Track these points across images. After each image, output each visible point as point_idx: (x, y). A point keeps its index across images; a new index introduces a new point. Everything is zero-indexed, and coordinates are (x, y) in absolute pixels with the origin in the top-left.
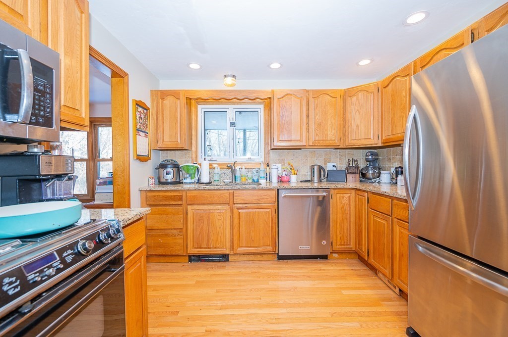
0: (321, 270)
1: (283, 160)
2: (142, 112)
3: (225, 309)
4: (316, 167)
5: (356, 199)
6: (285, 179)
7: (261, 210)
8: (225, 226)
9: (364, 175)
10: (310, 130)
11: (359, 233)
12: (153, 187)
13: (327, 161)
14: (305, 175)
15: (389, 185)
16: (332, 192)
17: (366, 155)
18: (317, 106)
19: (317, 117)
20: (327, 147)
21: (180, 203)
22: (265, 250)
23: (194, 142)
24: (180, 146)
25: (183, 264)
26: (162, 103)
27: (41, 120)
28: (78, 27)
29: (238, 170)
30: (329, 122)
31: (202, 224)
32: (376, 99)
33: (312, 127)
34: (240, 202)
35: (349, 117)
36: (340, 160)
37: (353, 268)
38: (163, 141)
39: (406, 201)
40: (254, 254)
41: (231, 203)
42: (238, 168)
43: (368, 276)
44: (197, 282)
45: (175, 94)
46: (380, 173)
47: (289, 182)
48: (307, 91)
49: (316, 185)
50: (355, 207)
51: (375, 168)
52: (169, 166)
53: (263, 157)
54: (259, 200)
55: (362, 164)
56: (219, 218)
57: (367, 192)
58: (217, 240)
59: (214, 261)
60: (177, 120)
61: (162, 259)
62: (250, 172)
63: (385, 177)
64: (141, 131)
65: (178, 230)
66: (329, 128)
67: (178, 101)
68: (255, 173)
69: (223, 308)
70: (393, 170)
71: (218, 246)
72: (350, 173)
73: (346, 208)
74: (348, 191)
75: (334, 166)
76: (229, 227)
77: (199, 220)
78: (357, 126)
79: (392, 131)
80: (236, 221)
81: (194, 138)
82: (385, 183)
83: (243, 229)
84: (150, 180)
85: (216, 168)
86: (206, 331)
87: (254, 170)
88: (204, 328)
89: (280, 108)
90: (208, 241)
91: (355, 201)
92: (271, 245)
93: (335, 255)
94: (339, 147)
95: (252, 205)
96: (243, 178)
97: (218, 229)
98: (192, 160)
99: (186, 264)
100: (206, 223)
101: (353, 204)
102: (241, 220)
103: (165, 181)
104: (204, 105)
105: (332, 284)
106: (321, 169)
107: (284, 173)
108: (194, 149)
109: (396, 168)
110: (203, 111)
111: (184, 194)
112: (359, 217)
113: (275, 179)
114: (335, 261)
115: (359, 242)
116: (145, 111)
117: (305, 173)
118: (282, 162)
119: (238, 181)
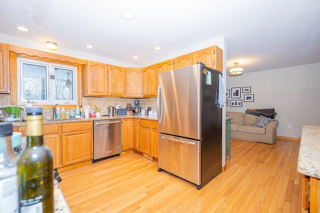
0: (118, 161)
1: (91, 103)
4: (111, 107)
5: (133, 123)
6: (93, 115)
7: (83, 135)
8: (55, 149)
9: (134, 111)
10: (109, 87)
11: (135, 139)
13: (116, 104)
14: (104, 112)
15: (145, 115)
16: (123, 120)
17: (135, 102)
18: (113, 74)
19: (113, 80)
20: (117, 97)
22: (85, 159)
23: (13, 87)
29: (58, 110)
30: (119, 84)
32: (140, 75)
33: (110, 85)
34: (67, 131)
35: (128, 82)
36: (123, 104)
37: (133, 156)
39: (158, 121)
41: (60, 132)
42: (58, 108)
43: (140, 157)
46: (141, 110)
47: (95, 116)
48: (108, 65)
49: (111, 117)
50: (133, 127)
51: (138, 108)
53: (77, 101)
54: (81, 128)
55: (133, 106)
56: (50, 144)
57: (138, 119)
62: (68, 111)
63: (143, 112)
66: (119, 87)
68: (73, 112)
70: (146, 109)
72: (128, 111)
73: (129, 128)
74: (129, 119)
75: (120, 107)
76: (59, 149)
78: (132, 87)
79: (147, 91)
80: (64, 144)
81: (13, 84)
82: (143, 115)
83: (70, 149)
87: (71, 110)
89: (92, 73)
91: (133, 124)
92: (89, 155)
93: (123, 153)
94: (124, 97)
95: (76, 132)
96: (63, 115)
98: (12, 102)
101: (131, 126)
102: (68, 143)
105: (126, 165)
106: (114, 108)
107: (92, 111)
108: (13, 93)
109: (148, 108)
110: (22, 63)
112: (134, 131)
113: (87, 116)
114: (123, 156)
115: (135, 144)
117: (105, 111)
118: (90, 104)
119: (58, 118)
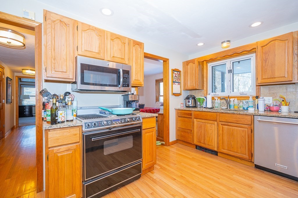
1: (274, 93)
2: (177, 73)
3: (196, 173)
7: (239, 128)
8: (214, 133)
12: (182, 109)
21: (190, 117)
23: (205, 85)
24: (195, 88)
25: (192, 148)
26: (187, 67)
27: (126, 85)
28: (140, 54)
29: (232, 101)
31: (201, 130)
34: (224, 121)
38: (187, 86)
40: (235, 157)
41: (218, 120)
42: (232, 99)
44: (193, 158)
45: (193, 61)
52: (191, 98)
54: (237, 121)
56: (210, 128)
58: (209, 141)
59: (209, 153)
60: (193, 74)
61: (184, 143)
62: (241, 103)
64: (176, 82)
65: (190, 131)
67: (194, 65)
68: (245, 103)
69: (195, 172)
71: (210, 144)
77: (200, 127)
80: (221, 132)
81: (205, 83)
83: (225, 138)
84: (181, 105)
85: (217, 99)
86: (181, 176)
87: (245, 101)
88: (181, 174)
89: (264, 54)
90: (204, 140)
92: (247, 154)
95: (232, 124)
96: (236, 106)
97: (210, 134)
98: (204, 95)
99: (194, 149)
100: (203, 129)
102: (224, 132)
103: (188, 105)
104: (212, 63)
108: (205, 89)
110: (211, 66)
111: (193, 112)
113: (261, 109)
116: (179, 73)
118: (273, 95)
119: (232, 108)
